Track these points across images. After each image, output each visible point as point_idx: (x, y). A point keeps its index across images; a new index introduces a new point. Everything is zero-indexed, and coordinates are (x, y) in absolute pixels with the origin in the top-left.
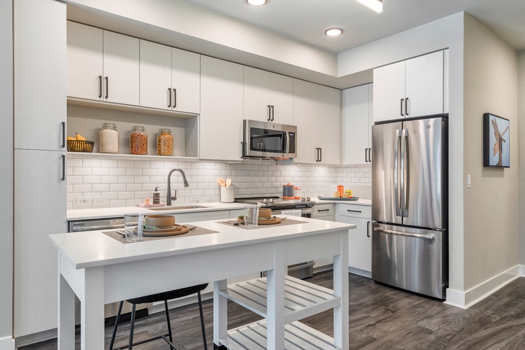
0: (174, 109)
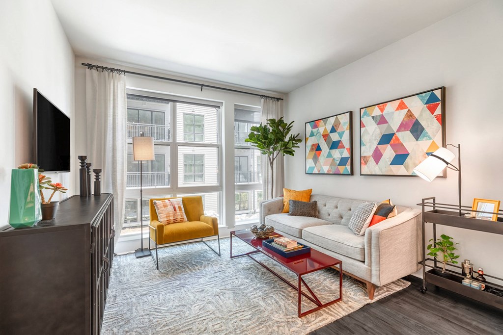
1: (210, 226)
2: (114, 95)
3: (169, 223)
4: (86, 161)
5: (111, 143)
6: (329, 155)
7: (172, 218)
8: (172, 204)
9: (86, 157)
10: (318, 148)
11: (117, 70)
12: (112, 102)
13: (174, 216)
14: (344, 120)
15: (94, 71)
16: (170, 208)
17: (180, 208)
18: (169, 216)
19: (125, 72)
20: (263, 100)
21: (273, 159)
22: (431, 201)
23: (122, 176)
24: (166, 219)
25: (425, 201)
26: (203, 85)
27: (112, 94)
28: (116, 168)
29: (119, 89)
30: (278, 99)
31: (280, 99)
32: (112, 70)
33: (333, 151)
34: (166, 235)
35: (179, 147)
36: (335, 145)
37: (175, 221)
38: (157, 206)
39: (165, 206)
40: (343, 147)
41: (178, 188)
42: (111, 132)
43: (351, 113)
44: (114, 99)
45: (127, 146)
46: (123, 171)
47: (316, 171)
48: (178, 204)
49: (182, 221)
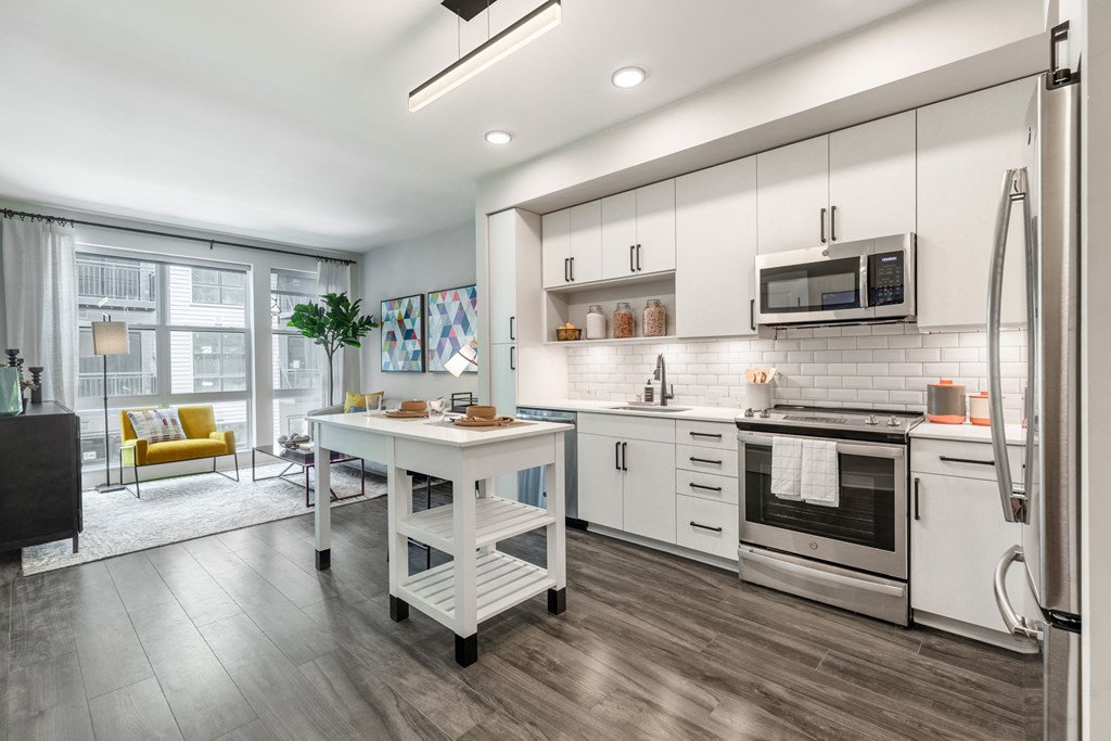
0: (640, 273)
1: (223, 441)
2: (54, 258)
3: (155, 441)
4: (18, 356)
5: (51, 328)
6: (404, 347)
7: (160, 435)
8: (160, 416)
9: (18, 351)
10: (392, 336)
11: (58, 219)
12: (50, 267)
13: (164, 432)
14: (416, 302)
15: (16, 219)
16: (158, 423)
17: (174, 421)
18: (156, 432)
19: (72, 221)
20: (319, 263)
21: (333, 352)
22: (469, 396)
23: (72, 378)
24: (150, 436)
25: (455, 397)
26: (213, 242)
27: (50, 256)
28: (61, 365)
29: (62, 247)
30: (347, 262)
31: (351, 262)
32: (50, 219)
33: (407, 341)
34: (151, 454)
35: (172, 333)
36: (409, 335)
37: (166, 439)
38: (134, 419)
39: (149, 418)
40: (415, 338)
41: (171, 395)
42: (51, 311)
43: (422, 296)
44: (55, 264)
45: (78, 333)
46: (72, 371)
47: (391, 368)
48: (170, 416)
49: (177, 438)
